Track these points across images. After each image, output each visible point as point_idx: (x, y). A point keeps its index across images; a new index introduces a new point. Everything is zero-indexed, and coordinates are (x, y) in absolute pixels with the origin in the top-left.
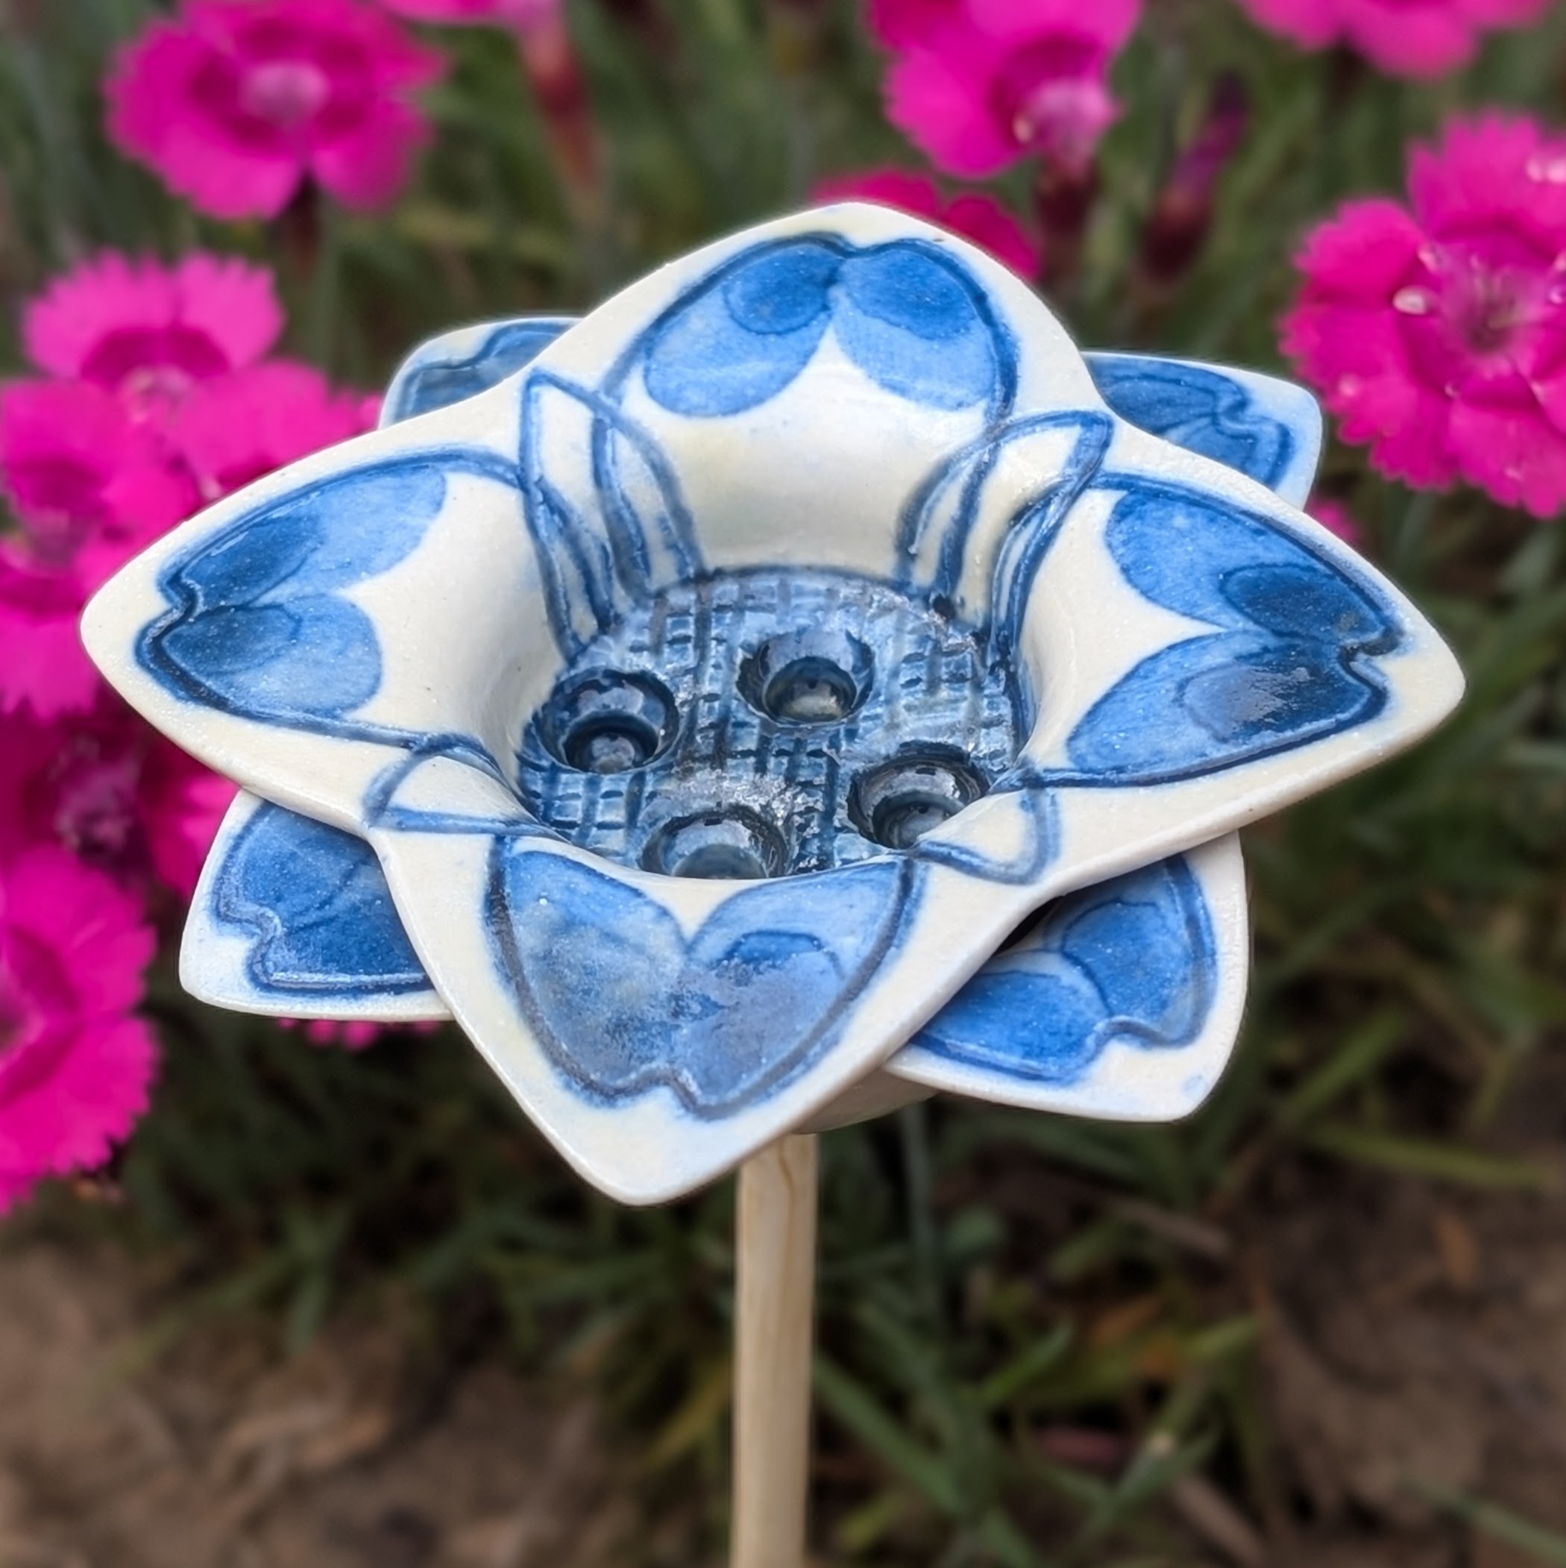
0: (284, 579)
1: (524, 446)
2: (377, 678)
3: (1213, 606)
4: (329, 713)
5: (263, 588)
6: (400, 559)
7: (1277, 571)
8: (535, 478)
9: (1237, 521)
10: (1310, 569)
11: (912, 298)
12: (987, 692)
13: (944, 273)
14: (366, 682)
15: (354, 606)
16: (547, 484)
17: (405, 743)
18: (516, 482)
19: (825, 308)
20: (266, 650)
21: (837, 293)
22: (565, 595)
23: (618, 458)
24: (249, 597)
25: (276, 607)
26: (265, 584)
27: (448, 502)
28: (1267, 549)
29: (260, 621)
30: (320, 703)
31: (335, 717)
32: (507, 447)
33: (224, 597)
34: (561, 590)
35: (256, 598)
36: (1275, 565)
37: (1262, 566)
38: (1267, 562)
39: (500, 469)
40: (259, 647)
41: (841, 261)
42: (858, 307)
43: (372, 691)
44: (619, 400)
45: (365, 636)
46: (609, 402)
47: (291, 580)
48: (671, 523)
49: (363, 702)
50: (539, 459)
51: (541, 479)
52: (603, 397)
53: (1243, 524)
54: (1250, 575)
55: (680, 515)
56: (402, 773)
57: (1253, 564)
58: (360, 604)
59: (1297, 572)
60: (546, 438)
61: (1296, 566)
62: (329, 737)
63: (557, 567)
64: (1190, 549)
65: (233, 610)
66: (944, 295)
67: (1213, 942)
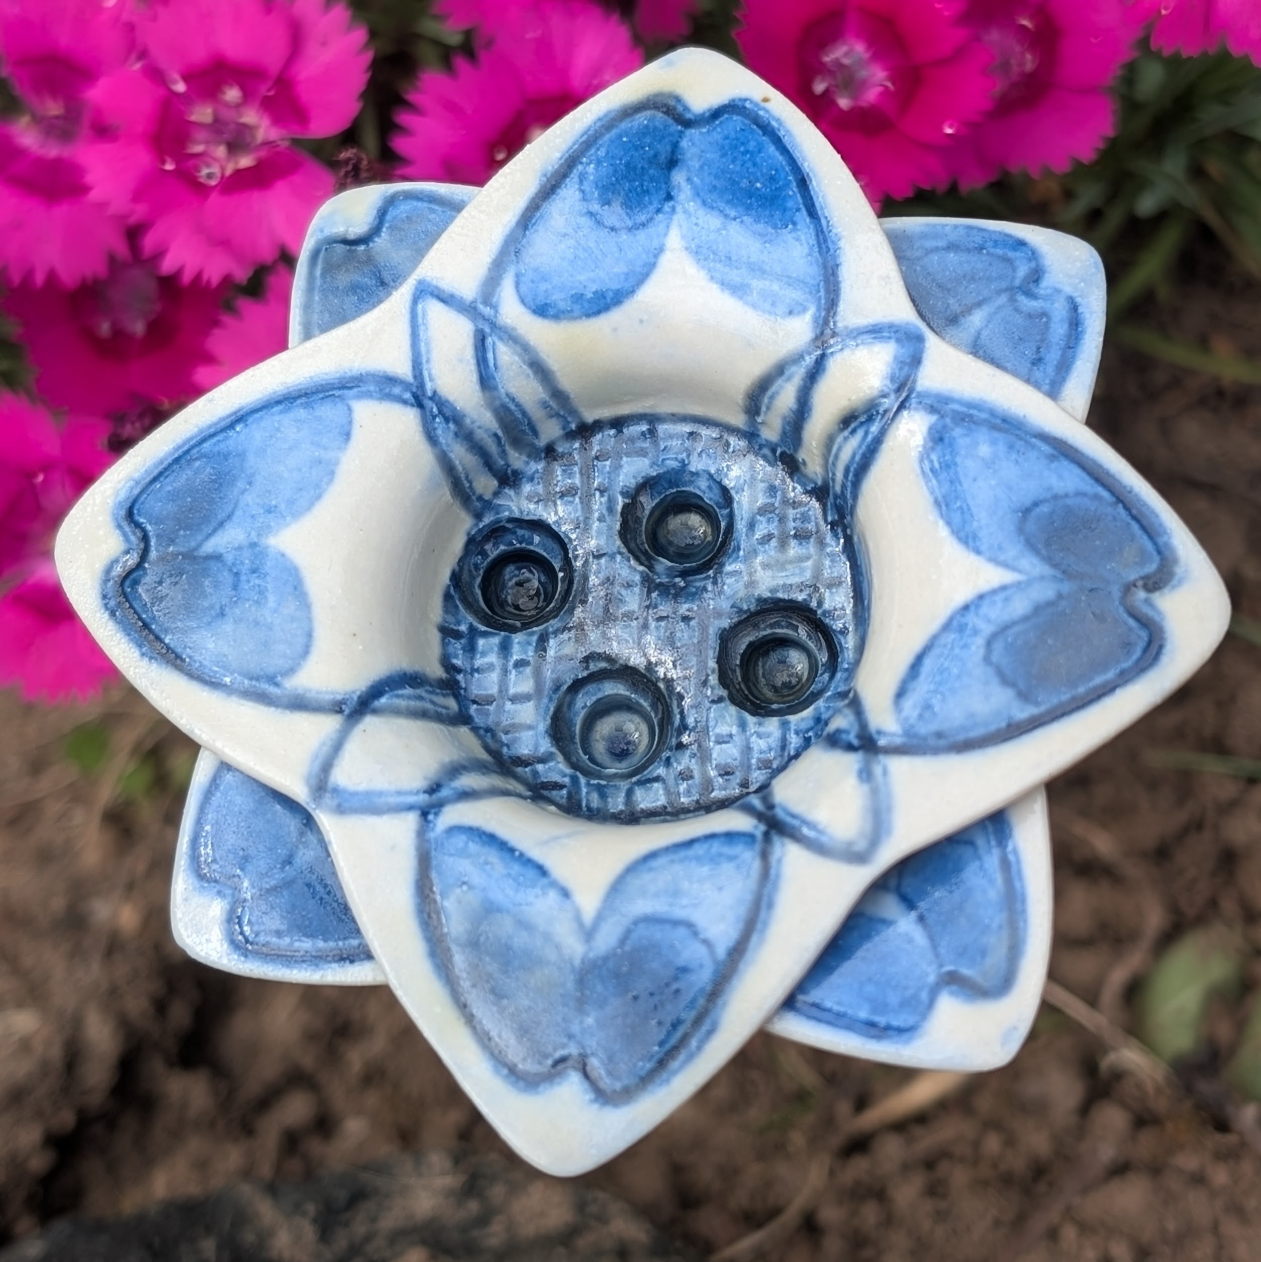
0: (221, 524)
1: (417, 365)
2: (309, 635)
3: (1014, 550)
4: (272, 680)
5: (205, 534)
6: (319, 497)
7: (1069, 502)
8: (429, 394)
9: (1033, 447)
10: (1097, 497)
11: (744, 183)
12: (829, 550)
13: (772, 149)
14: (301, 640)
15: (283, 555)
16: (440, 397)
17: (337, 707)
18: (413, 401)
19: (669, 197)
20: (212, 607)
21: (678, 177)
22: (467, 477)
23: (499, 363)
24: (193, 544)
25: (217, 557)
26: (207, 530)
27: (356, 433)
28: (1060, 477)
29: (205, 573)
30: (262, 669)
31: (277, 685)
32: (402, 368)
33: (172, 541)
34: (463, 476)
35: (199, 546)
36: (1066, 496)
37: (1056, 497)
38: (1061, 492)
39: (397, 390)
40: (206, 604)
41: (681, 132)
42: (698, 195)
43: (306, 651)
44: (495, 307)
45: (295, 588)
46: (487, 311)
47: (228, 526)
48: (552, 403)
49: (299, 664)
50: (430, 375)
51: (435, 392)
52: (481, 307)
53: (1039, 449)
54: (1045, 509)
55: (558, 395)
56: (337, 747)
57: (1048, 495)
58: (289, 552)
59: (1086, 502)
60: (435, 355)
61: (1084, 495)
62: (273, 709)
63: (457, 463)
64: (993, 483)
65: (180, 557)
66: (772, 179)
67: (1023, 887)
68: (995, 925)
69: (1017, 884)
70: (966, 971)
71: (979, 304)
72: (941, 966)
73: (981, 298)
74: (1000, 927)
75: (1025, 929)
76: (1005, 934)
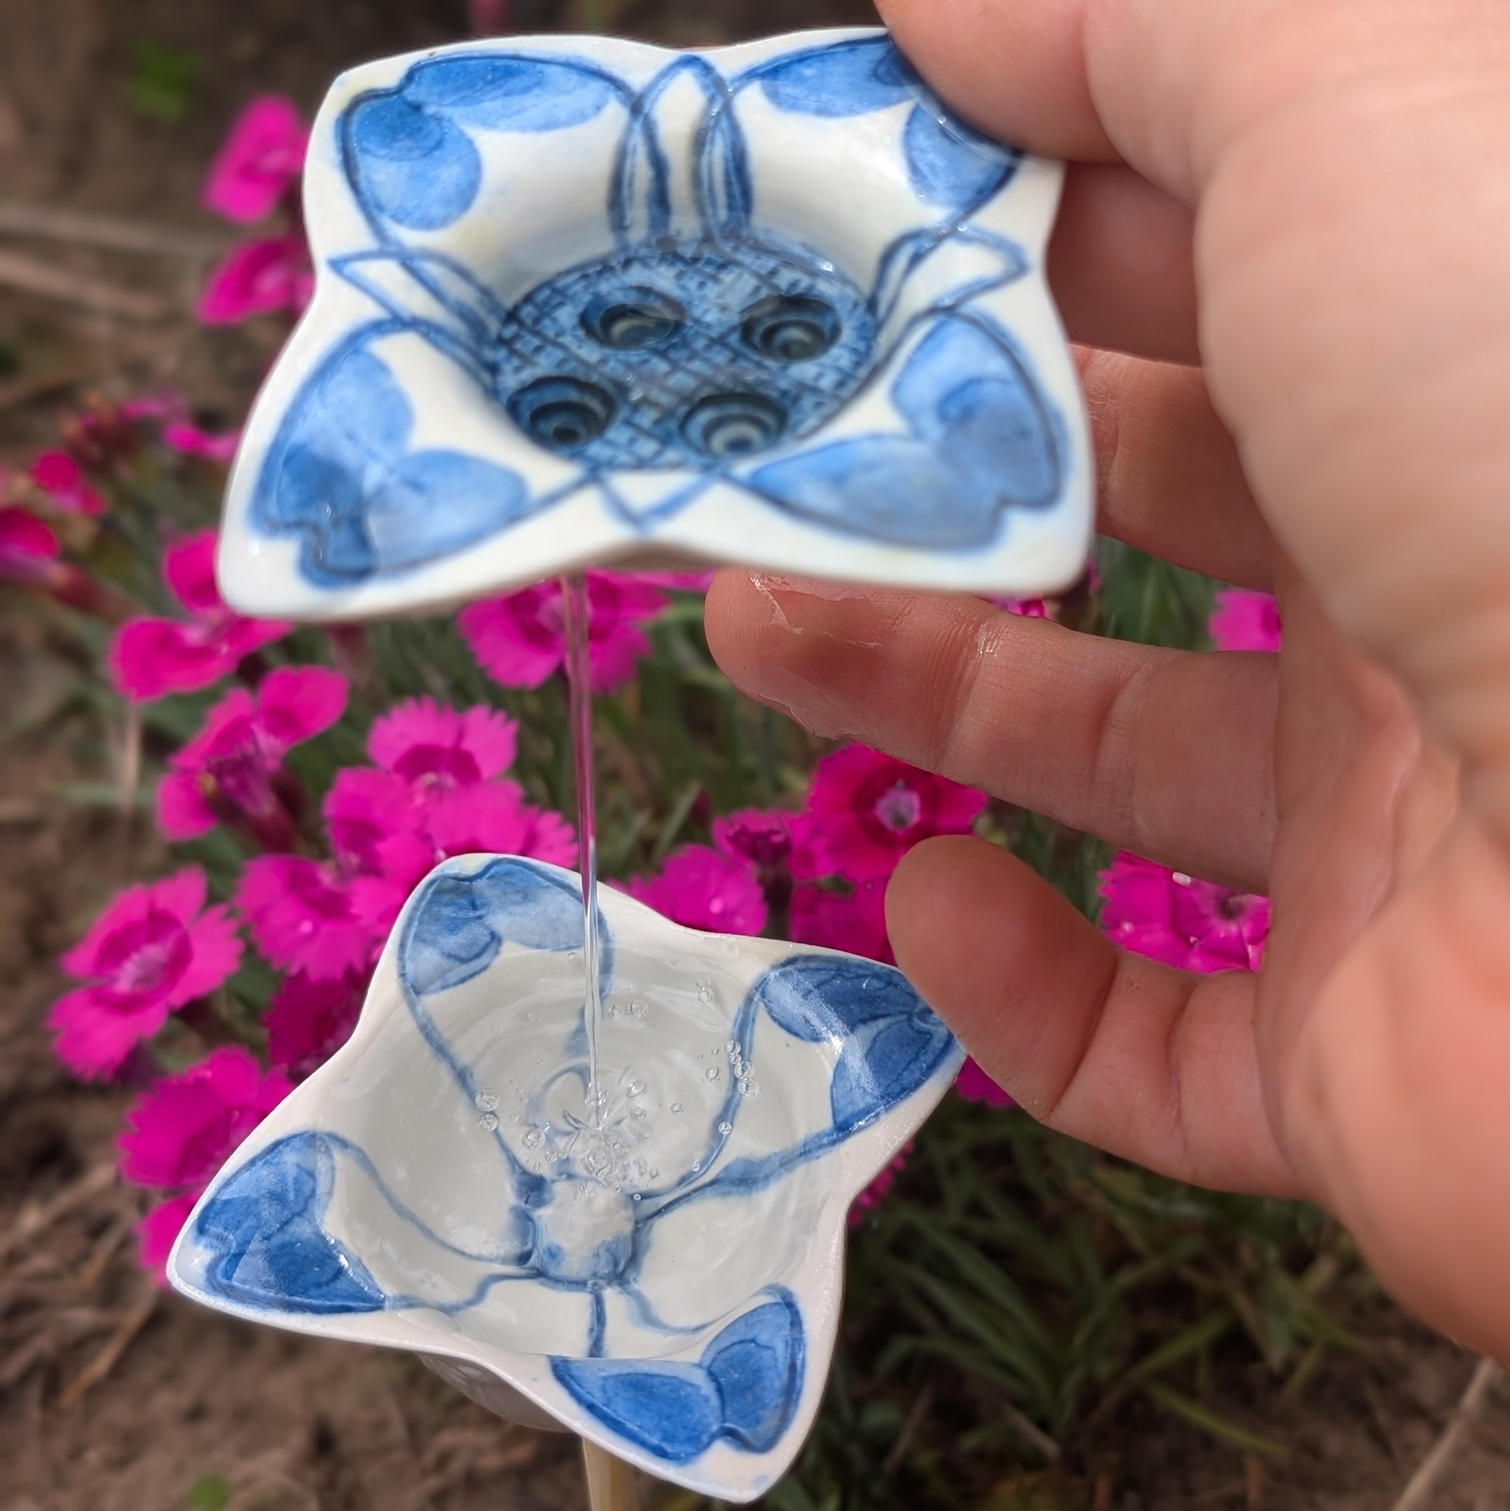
67: (802, 1384)
68: (773, 1404)
69: (798, 1381)
70: (742, 1430)
71: (884, 1016)
72: (724, 1421)
73: (888, 1012)
74: (776, 1406)
75: (794, 1412)
76: (778, 1412)
